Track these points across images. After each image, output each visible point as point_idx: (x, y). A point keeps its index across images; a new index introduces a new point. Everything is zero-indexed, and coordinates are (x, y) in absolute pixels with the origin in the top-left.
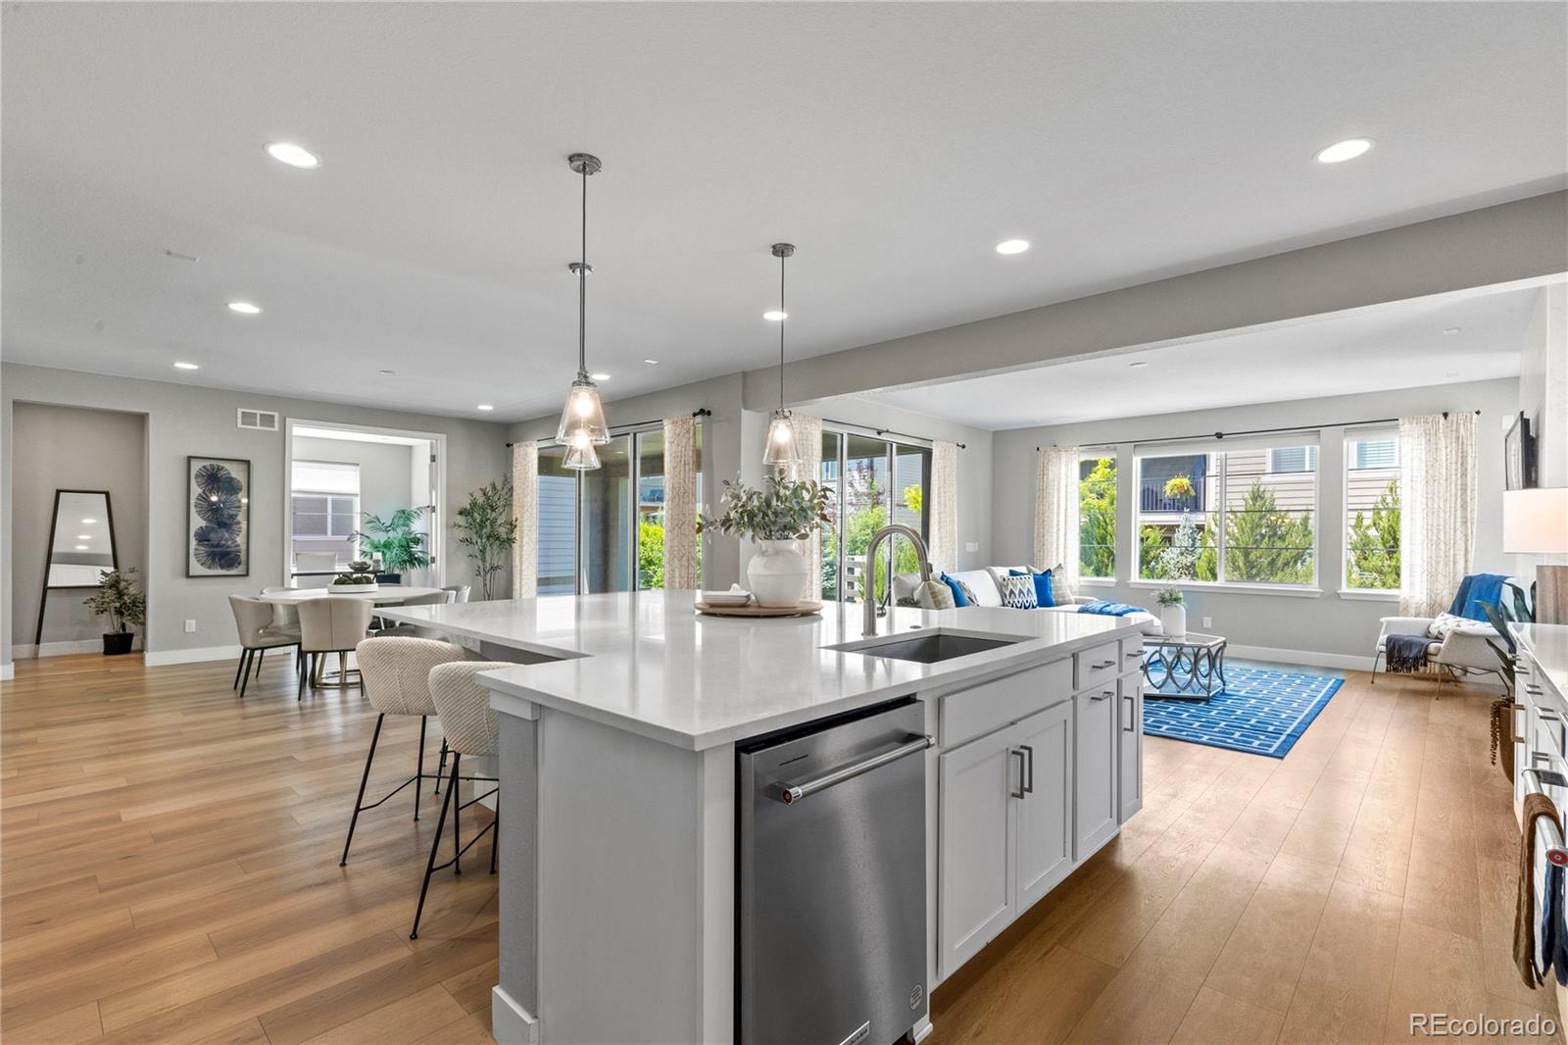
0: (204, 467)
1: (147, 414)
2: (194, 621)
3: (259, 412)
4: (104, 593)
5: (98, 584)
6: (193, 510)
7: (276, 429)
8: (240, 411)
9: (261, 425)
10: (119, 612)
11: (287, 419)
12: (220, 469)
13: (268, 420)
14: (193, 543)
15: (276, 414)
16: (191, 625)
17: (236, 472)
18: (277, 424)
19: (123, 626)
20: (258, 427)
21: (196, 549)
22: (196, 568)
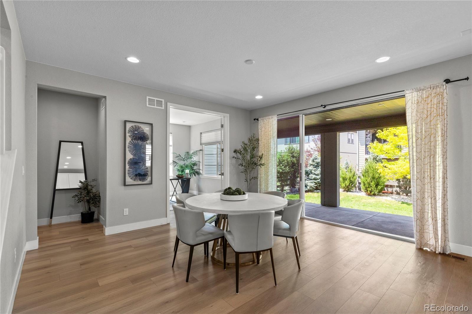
0: (132, 126)
1: (106, 96)
2: (128, 209)
3: (156, 99)
4: (81, 192)
5: (78, 187)
6: (127, 149)
7: (163, 108)
8: (148, 97)
9: (156, 106)
10: (88, 201)
11: (168, 103)
12: (139, 128)
13: (159, 103)
14: (127, 167)
15: (163, 100)
16: (126, 211)
17: (146, 129)
18: (163, 106)
19: (90, 209)
20: (155, 107)
21: (129, 171)
22: (129, 180)
